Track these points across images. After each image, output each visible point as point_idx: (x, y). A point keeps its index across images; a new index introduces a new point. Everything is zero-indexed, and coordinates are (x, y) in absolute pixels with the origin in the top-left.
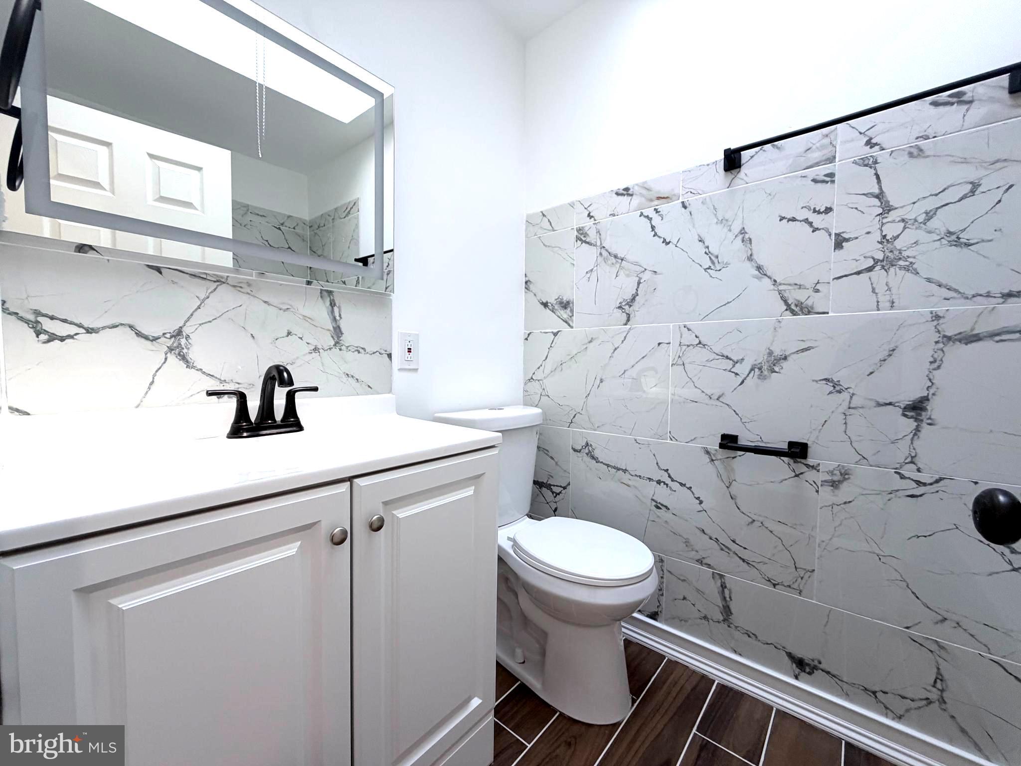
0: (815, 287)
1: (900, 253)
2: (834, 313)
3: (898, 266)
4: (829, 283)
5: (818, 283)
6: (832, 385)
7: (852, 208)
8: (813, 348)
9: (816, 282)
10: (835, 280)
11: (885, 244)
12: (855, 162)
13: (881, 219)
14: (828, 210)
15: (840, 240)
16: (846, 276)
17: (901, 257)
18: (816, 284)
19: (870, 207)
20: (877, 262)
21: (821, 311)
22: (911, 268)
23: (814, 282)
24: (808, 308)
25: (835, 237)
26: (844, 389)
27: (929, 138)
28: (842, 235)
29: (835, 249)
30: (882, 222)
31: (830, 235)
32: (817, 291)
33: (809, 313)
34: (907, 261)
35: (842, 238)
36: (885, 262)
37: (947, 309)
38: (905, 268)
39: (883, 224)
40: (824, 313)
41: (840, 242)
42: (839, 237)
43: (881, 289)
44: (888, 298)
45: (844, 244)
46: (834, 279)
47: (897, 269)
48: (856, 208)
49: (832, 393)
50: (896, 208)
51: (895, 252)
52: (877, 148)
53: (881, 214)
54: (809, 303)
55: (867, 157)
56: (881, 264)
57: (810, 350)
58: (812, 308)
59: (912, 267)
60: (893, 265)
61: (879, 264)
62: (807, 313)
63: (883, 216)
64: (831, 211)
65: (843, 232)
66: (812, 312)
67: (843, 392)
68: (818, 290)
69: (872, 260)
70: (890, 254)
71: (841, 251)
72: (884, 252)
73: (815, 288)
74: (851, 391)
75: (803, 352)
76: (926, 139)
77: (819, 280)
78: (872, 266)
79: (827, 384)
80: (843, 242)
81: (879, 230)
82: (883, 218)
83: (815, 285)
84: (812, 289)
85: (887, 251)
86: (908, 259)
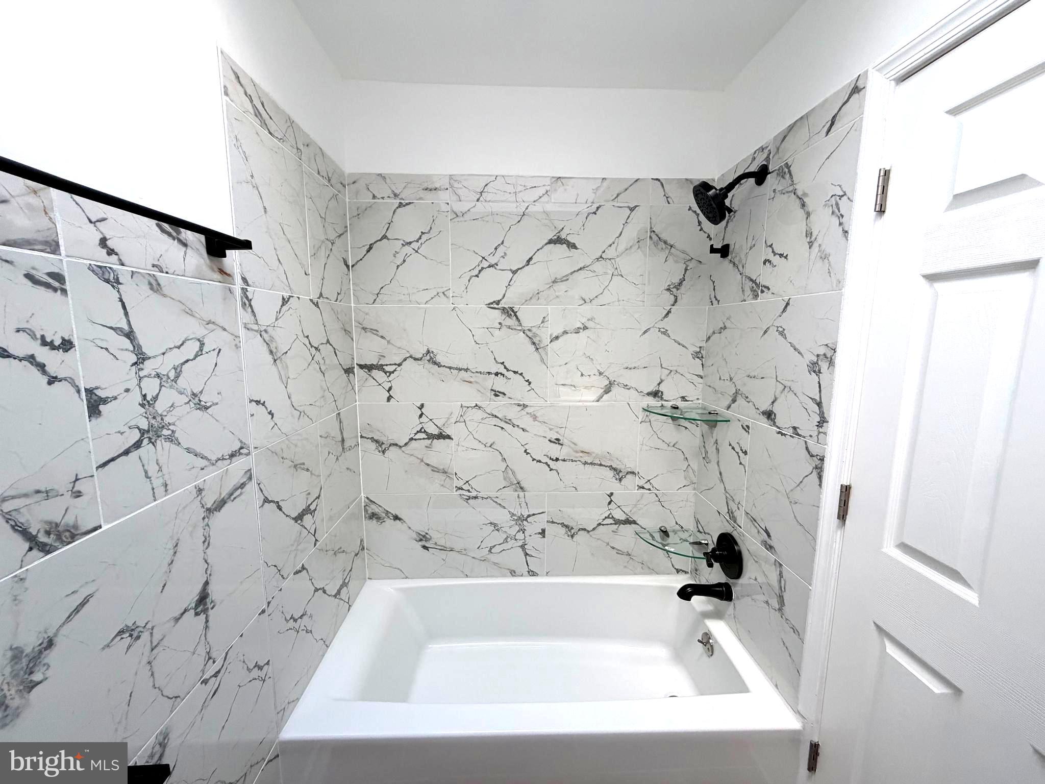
0: (73, 488)
1: (162, 419)
2: (109, 522)
3: (163, 437)
4: (92, 476)
5: (77, 480)
6: (128, 635)
7: (102, 348)
8: (91, 596)
9: (74, 480)
10: (100, 469)
11: (147, 407)
12: (90, 268)
13: (137, 371)
14: (67, 345)
15: (95, 401)
16: (113, 460)
17: (164, 424)
18: (75, 482)
19: (122, 350)
20: (144, 433)
21: (90, 527)
22: (173, 438)
23: (71, 481)
24: (68, 531)
25: (86, 396)
26: (142, 630)
27: (163, 272)
28: (95, 391)
29: (90, 417)
30: (139, 377)
31: (79, 391)
32: (78, 494)
33: (73, 538)
34: (169, 429)
35: (97, 397)
36: (151, 432)
37: (204, 479)
38: (169, 438)
39: (141, 379)
40: (95, 529)
41: (95, 405)
42: (91, 394)
43: (152, 469)
44: (161, 481)
45: (101, 407)
46: (97, 468)
47: (163, 441)
48: (106, 349)
49: (131, 645)
50: (150, 358)
51: (157, 418)
52: (114, 257)
53: (136, 363)
54: (70, 519)
55: (106, 267)
56: (148, 436)
57: (88, 601)
58: (76, 527)
59: (174, 436)
60: (158, 437)
61: (145, 436)
62: (70, 540)
63: (138, 367)
64: (71, 348)
65: (97, 388)
66: (77, 535)
67: (142, 634)
68: (80, 492)
69: (137, 431)
70: (153, 421)
71: (99, 420)
72: (148, 418)
73: (74, 490)
74: (149, 626)
75: (78, 612)
76: (161, 272)
77: (77, 475)
78: (139, 440)
79: (122, 638)
80: (100, 405)
81: (138, 386)
82: (139, 370)
83: (72, 484)
84: (70, 492)
85: (150, 417)
86: (170, 427)
